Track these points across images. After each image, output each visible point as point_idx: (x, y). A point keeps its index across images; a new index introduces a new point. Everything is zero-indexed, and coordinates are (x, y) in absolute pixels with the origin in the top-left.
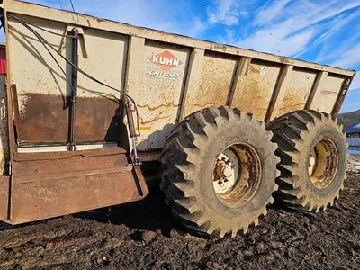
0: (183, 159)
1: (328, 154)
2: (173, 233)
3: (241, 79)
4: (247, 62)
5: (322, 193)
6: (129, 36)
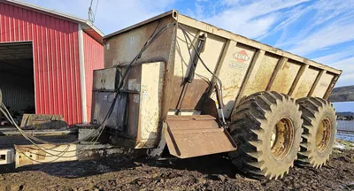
0: (258, 127)
1: (325, 129)
2: (238, 176)
3: (280, 72)
4: (285, 61)
5: (322, 156)
6: (227, 40)
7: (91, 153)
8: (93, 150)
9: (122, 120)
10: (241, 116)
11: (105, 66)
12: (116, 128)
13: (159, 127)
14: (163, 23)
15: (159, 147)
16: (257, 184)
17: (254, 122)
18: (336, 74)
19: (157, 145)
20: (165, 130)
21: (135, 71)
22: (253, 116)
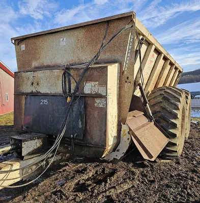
2: (157, 159)
4: (169, 62)
6: (149, 44)
9: (80, 126)
10: (157, 108)
11: (19, 68)
12: (72, 136)
13: (118, 130)
14: (112, 25)
15: (118, 151)
16: (174, 164)
17: (171, 113)
18: (180, 72)
19: (115, 149)
20: (127, 132)
21: (95, 73)
22: (169, 108)
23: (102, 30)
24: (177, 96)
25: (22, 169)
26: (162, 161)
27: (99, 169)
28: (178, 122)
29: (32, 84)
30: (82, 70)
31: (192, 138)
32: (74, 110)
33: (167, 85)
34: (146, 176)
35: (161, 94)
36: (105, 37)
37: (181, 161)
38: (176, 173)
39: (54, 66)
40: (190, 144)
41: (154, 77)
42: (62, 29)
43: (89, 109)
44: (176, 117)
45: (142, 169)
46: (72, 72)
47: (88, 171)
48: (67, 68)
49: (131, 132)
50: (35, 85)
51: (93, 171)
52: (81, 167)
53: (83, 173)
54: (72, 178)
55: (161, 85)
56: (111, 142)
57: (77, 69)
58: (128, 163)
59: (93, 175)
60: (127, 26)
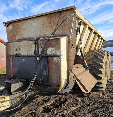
2: (91, 92)
4: (97, 35)
6: (85, 25)
7: (18, 99)
8: (20, 97)
9: (45, 74)
10: (91, 62)
11: (8, 40)
12: (40, 80)
13: (67, 76)
14: (63, 14)
15: (68, 88)
16: (101, 95)
17: (99, 65)
18: (104, 40)
19: (66, 87)
20: (72, 77)
21: (53, 42)
22: (98, 62)
23: (57, 17)
24: (102, 55)
25: (11, 100)
26: (94, 93)
27: (57, 99)
28: (103, 70)
29: (16, 49)
30: (46, 41)
31: (111, 79)
32: (41, 64)
33: (97, 48)
34: (85, 102)
35: (93, 54)
36: (59, 21)
37: (105, 93)
38: (102, 100)
39: (29, 39)
40: (110, 83)
41: (88, 44)
42: (34, 17)
43: (50, 64)
44: (101, 67)
45: (82, 98)
46: (40, 42)
47: (51, 100)
48: (36, 40)
49: (75, 77)
50: (18, 50)
51: (53, 100)
52: (46, 98)
53: (48, 102)
54: (42, 104)
55: (93, 49)
56: (63, 83)
57: (43, 40)
58: (74, 95)
59: (53, 103)
60: (72, 14)
